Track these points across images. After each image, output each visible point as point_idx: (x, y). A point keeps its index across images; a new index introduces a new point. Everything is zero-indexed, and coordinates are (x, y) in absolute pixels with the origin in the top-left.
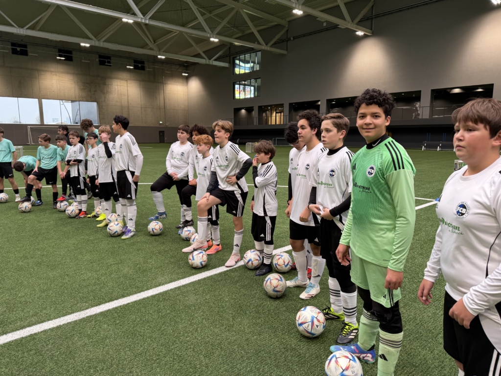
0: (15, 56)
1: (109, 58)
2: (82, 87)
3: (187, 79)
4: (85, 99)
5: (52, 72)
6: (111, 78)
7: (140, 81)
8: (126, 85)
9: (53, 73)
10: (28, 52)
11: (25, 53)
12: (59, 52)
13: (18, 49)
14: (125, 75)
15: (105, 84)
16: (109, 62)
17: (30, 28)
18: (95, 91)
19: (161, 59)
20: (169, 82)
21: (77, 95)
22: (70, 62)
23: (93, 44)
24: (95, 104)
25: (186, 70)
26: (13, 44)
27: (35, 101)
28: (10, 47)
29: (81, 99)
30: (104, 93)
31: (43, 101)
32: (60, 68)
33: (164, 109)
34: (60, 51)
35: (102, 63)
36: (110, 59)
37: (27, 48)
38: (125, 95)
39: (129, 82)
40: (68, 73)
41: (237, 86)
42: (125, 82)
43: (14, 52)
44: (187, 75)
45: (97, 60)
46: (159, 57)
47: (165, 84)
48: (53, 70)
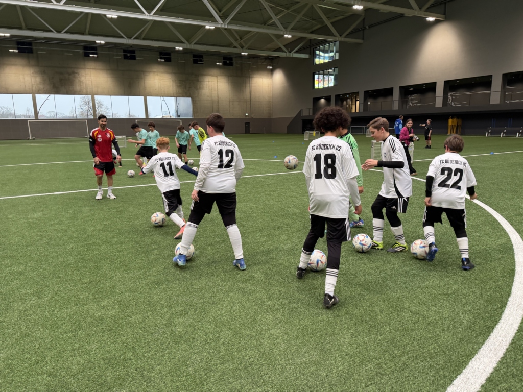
0: (126, 60)
1: (201, 56)
2: (179, 85)
3: (272, 71)
4: (181, 95)
5: (154, 72)
6: (203, 75)
7: (229, 76)
8: (216, 81)
9: (156, 74)
10: (136, 56)
11: (133, 58)
12: (160, 55)
13: (128, 55)
14: (215, 71)
15: (198, 81)
16: (201, 61)
17: (136, 38)
18: (189, 88)
19: (244, 55)
20: (255, 76)
21: (175, 91)
22: (170, 63)
23: (186, 47)
24: (190, 99)
25: (270, 63)
26: (125, 51)
27: (141, 98)
28: (123, 54)
29: (178, 95)
30: (197, 89)
31: (148, 98)
32: (161, 68)
33: (250, 103)
34: (161, 53)
35: (195, 62)
36: (202, 58)
37: (135, 53)
38: (215, 90)
39: (219, 77)
40: (167, 72)
41: (316, 76)
42: (216, 78)
43: (126, 57)
44: (271, 67)
45: (191, 59)
46: (243, 54)
47: (252, 77)
48: (155, 70)
